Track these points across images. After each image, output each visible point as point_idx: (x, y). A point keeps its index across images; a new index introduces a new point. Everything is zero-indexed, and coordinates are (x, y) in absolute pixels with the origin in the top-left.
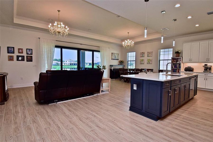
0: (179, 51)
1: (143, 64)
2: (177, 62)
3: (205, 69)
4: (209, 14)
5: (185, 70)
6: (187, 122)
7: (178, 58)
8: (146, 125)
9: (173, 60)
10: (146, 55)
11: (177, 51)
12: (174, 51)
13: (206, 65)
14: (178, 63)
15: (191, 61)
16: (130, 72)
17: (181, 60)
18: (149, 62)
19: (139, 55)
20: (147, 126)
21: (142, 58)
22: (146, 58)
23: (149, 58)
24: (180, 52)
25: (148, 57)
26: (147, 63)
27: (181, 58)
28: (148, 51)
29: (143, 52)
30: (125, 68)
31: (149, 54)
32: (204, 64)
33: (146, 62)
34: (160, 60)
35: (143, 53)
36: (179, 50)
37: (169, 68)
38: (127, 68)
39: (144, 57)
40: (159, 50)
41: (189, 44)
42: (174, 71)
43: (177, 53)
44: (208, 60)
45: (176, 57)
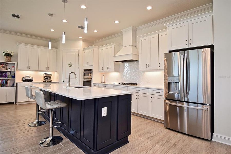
0: (11, 53)
2: (7, 68)
3: (45, 78)
5: (23, 81)
7: (7, 63)
9: (1, 65)
11: (8, 52)
12: (3, 52)
13: (46, 74)
14: (9, 70)
15: (29, 69)
17: (14, 67)
27: (16, 63)
32: (43, 73)
36: (11, 51)
41: (26, 46)
42: (4, 82)
43: (8, 55)
44: (48, 69)
45: (6, 61)
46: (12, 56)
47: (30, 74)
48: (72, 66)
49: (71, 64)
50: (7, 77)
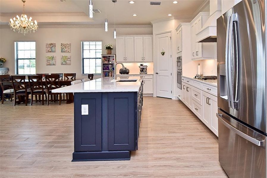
0: (111, 46)
1: (54, 65)
2: (109, 61)
3: (141, 70)
4: (152, 4)
5: (120, 73)
6: (161, 144)
7: (109, 56)
8: (121, 175)
9: (103, 59)
10: (58, 48)
11: (108, 46)
12: (105, 45)
13: (142, 65)
14: (110, 63)
15: (126, 61)
16: (31, 81)
17: (114, 59)
18: (65, 62)
19: (44, 49)
20: (125, 176)
21: (51, 55)
22: (58, 54)
23: (64, 54)
24: (112, 48)
25: (62, 52)
26: (62, 64)
27: (115, 55)
28: (62, 43)
29: (52, 43)
30: (11, 74)
31: (64, 48)
32: (139, 64)
33: (59, 61)
34: (83, 59)
35: (52, 45)
36: (111, 44)
37: (99, 70)
38: (16, 74)
39: (54, 52)
40: (82, 42)
41: (122, 38)
42: (106, 74)
43: (109, 48)
44: (143, 60)
45: (107, 54)
46: (112, 49)
47: (127, 65)
48: (165, 54)
49: (163, 52)
50: (108, 69)
